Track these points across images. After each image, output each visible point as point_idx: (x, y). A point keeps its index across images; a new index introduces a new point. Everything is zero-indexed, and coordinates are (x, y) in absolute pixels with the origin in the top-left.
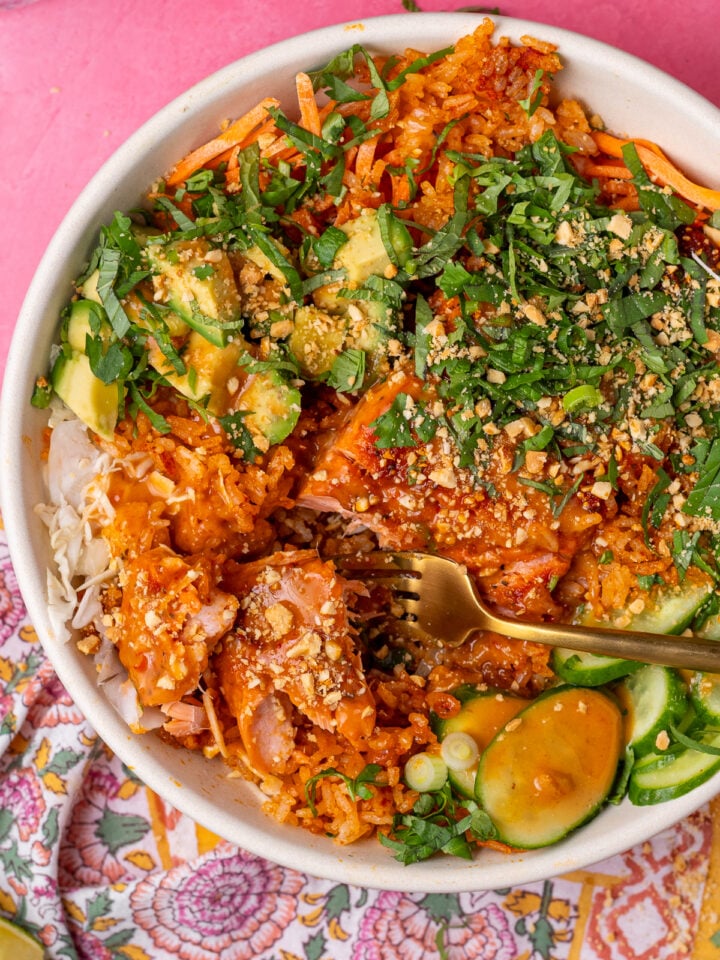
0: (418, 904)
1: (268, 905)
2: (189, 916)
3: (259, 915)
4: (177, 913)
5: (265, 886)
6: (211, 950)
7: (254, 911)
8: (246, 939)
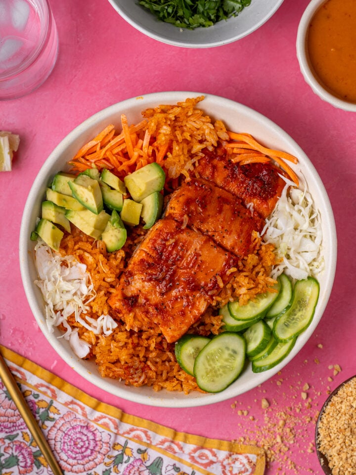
0: (147, 467)
1: (94, 455)
2: (66, 447)
3: (90, 458)
4: (62, 445)
5: (94, 447)
6: (69, 464)
7: (89, 456)
8: (83, 465)
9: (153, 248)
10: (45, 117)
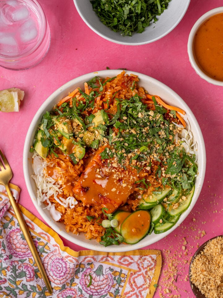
2: (53, 269)
9: (100, 160)
10: (41, 81)
